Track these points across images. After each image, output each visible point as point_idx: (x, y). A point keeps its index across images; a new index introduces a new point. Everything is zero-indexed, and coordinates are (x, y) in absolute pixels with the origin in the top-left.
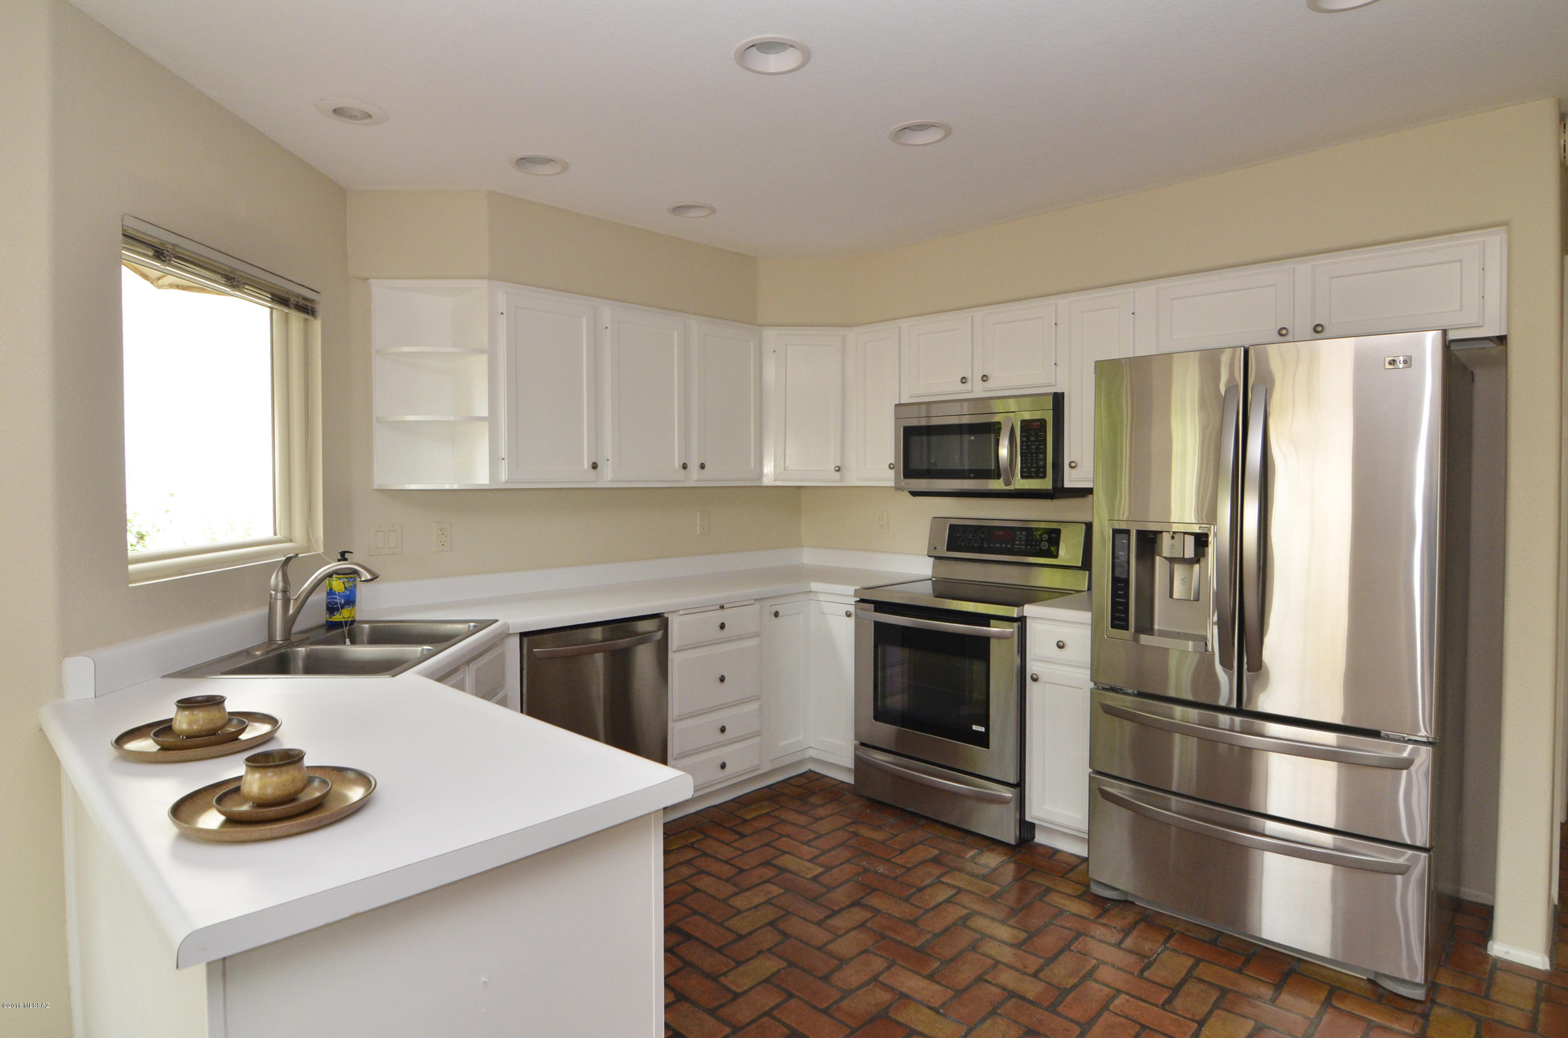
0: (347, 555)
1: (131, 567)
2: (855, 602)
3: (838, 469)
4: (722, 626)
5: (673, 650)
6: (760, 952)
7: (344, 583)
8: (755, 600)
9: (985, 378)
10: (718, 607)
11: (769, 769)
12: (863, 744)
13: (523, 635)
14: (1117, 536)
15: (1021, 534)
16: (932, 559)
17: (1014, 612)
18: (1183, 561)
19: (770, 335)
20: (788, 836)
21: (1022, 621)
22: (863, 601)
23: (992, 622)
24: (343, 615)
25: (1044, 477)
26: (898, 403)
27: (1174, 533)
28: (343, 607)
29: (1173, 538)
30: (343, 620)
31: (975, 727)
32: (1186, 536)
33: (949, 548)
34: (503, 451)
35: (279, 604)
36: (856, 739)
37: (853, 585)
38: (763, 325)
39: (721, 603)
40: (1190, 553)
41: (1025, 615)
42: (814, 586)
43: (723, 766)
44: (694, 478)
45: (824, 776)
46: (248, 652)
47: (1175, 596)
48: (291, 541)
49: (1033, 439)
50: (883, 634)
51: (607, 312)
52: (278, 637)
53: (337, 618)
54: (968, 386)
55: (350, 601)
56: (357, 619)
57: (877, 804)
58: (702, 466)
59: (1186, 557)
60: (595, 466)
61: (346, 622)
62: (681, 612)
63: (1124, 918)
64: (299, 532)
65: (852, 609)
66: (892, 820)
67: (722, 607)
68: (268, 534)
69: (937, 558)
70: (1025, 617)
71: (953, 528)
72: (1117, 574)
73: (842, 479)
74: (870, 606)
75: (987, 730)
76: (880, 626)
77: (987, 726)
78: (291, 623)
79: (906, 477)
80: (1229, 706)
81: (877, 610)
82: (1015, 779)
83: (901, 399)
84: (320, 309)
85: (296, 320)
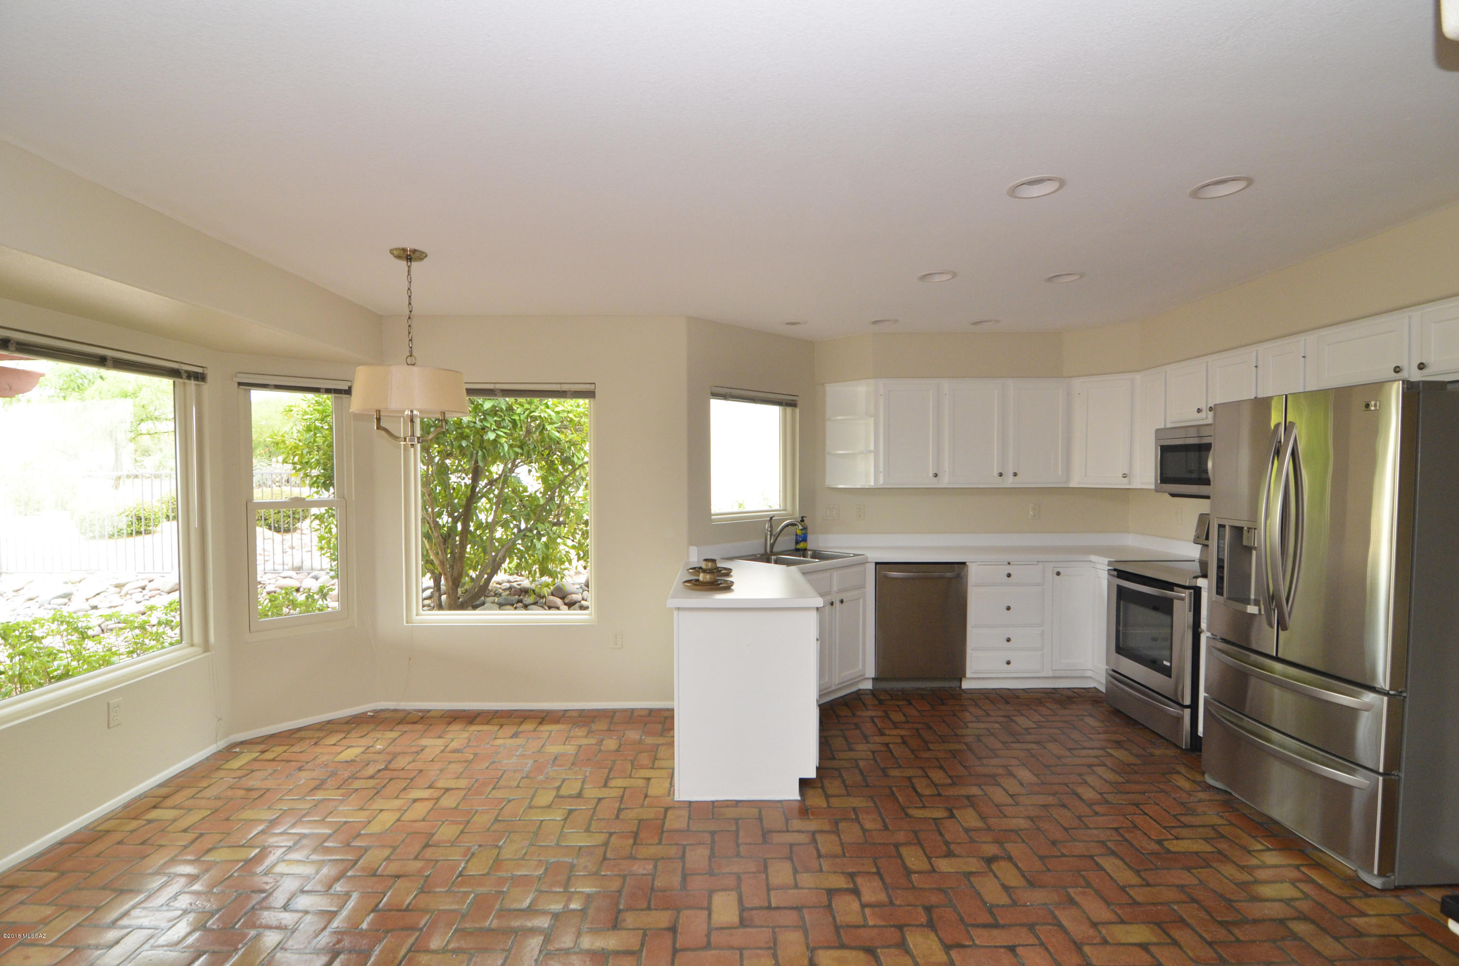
0: (804, 519)
1: (713, 517)
2: (1109, 570)
3: (1125, 476)
4: (1009, 575)
5: (970, 584)
8: (1038, 562)
9: (1211, 409)
10: (1006, 563)
11: (1051, 675)
12: (1112, 670)
13: (877, 563)
14: (1221, 529)
16: (1200, 546)
19: (1077, 382)
20: (1036, 710)
21: (1196, 590)
22: (1115, 570)
23: (1176, 588)
24: (801, 545)
26: (1159, 427)
27: (1248, 528)
28: (800, 542)
29: (1248, 532)
30: (800, 548)
31: (1164, 662)
34: (881, 469)
35: (769, 536)
36: (1107, 663)
37: (1108, 557)
38: (1070, 377)
39: (1009, 561)
41: (1198, 585)
42: (1093, 558)
43: (1008, 663)
44: (1009, 482)
45: (1100, 692)
46: (755, 555)
48: (785, 510)
50: (1122, 594)
51: (948, 386)
52: (768, 550)
53: (799, 546)
54: (1202, 414)
55: (805, 540)
56: (808, 548)
57: (1117, 712)
58: (1015, 474)
60: (936, 475)
61: (802, 549)
62: (979, 563)
64: (789, 507)
65: (1106, 573)
66: (1118, 720)
67: (1009, 563)
68: (777, 507)
69: (1203, 545)
72: (1220, 557)
73: (1128, 484)
74: (1115, 573)
75: (1171, 664)
76: (1120, 589)
77: (1171, 662)
78: (772, 545)
79: (1161, 483)
80: (1271, 654)
81: (1119, 577)
82: (1187, 701)
83: (1165, 425)
84: (799, 403)
85: (789, 410)
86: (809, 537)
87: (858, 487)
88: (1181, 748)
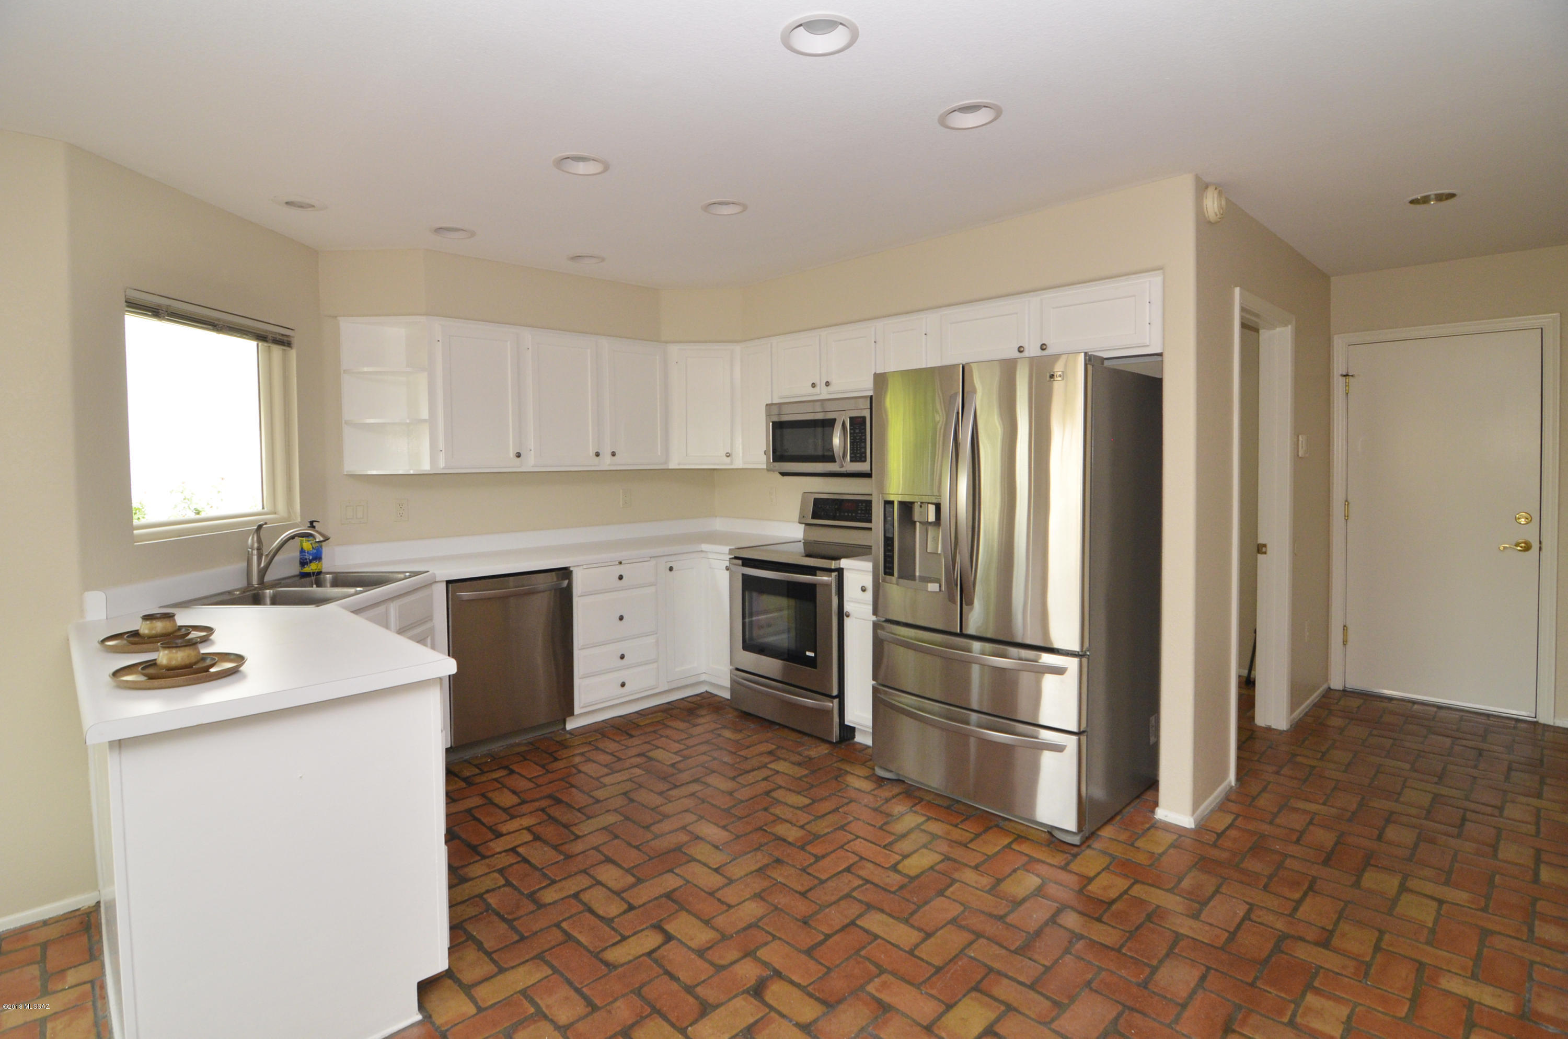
0: (315, 524)
1: (135, 532)
2: (730, 559)
3: (728, 455)
4: (621, 578)
5: (579, 595)
6: (608, 811)
7: (311, 544)
8: (651, 557)
9: (827, 384)
10: (617, 563)
11: (667, 688)
12: (738, 669)
13: (448, 582)
14: (887, 505)
15: (862, 505)
16: (803, 525)
17: (833, 564)
18: (931, 523)
19: (674, 349)
20: (667, 737)
21: (840, 571)
22: (736, 558)
23: (818, 572)
24: (313, 567)
25: (865, 461)
26: (770, 402)
27: (922, 503)
28: (311, 561)
29: (921, 506)
30: (311, 571)
31: (808, 653)
32: (929, 505)
33: (813, 517)
34: (441, 445)
35: (255, 558)
36: (731, 664)
37: (727, 544)
38: (666, 342)
39: (620, 560)
40: (932, 518)
41: (841, 567)
42: (704, 547)
43: (623, 685)
44: (606, 463)
45: (716, 695)
46: (229, 592)
47: (928, 551)
48: (275, 513)
49: (857, 431)
50: (749, 584)
51: (527, 336)
52: (255, 581)
53: (307, 569)
54: (817, 390)
55: (318, 557)
56: (323, 571)
57: (747, 716)
58: (613, 454)
59: (930, 521)
60: (519, 455)
61: (314, 573)
62: (585, 567)
63: (891, 791)
64: (282, 507)
65: (727, 564)
66: (752, 726)
67: (620, 563)
68: (258, 508)
69: (807, 524)
70: (842, 569)
71: (817, 502)
72: (888, 535)
73: (732, 463)
74: (740, 562)
75: (816, 654)
76: (746, 579)
77: (815, 652)
78: (263, 572)
79: (773, 462)
80: (955, 630)
81: (744, 565)
82: (835, 693)
83: (772, 400)
84: (295, 341)
85: (277, 350)
86: (326, 551)
87: (401, 472)
88: (830, 743)
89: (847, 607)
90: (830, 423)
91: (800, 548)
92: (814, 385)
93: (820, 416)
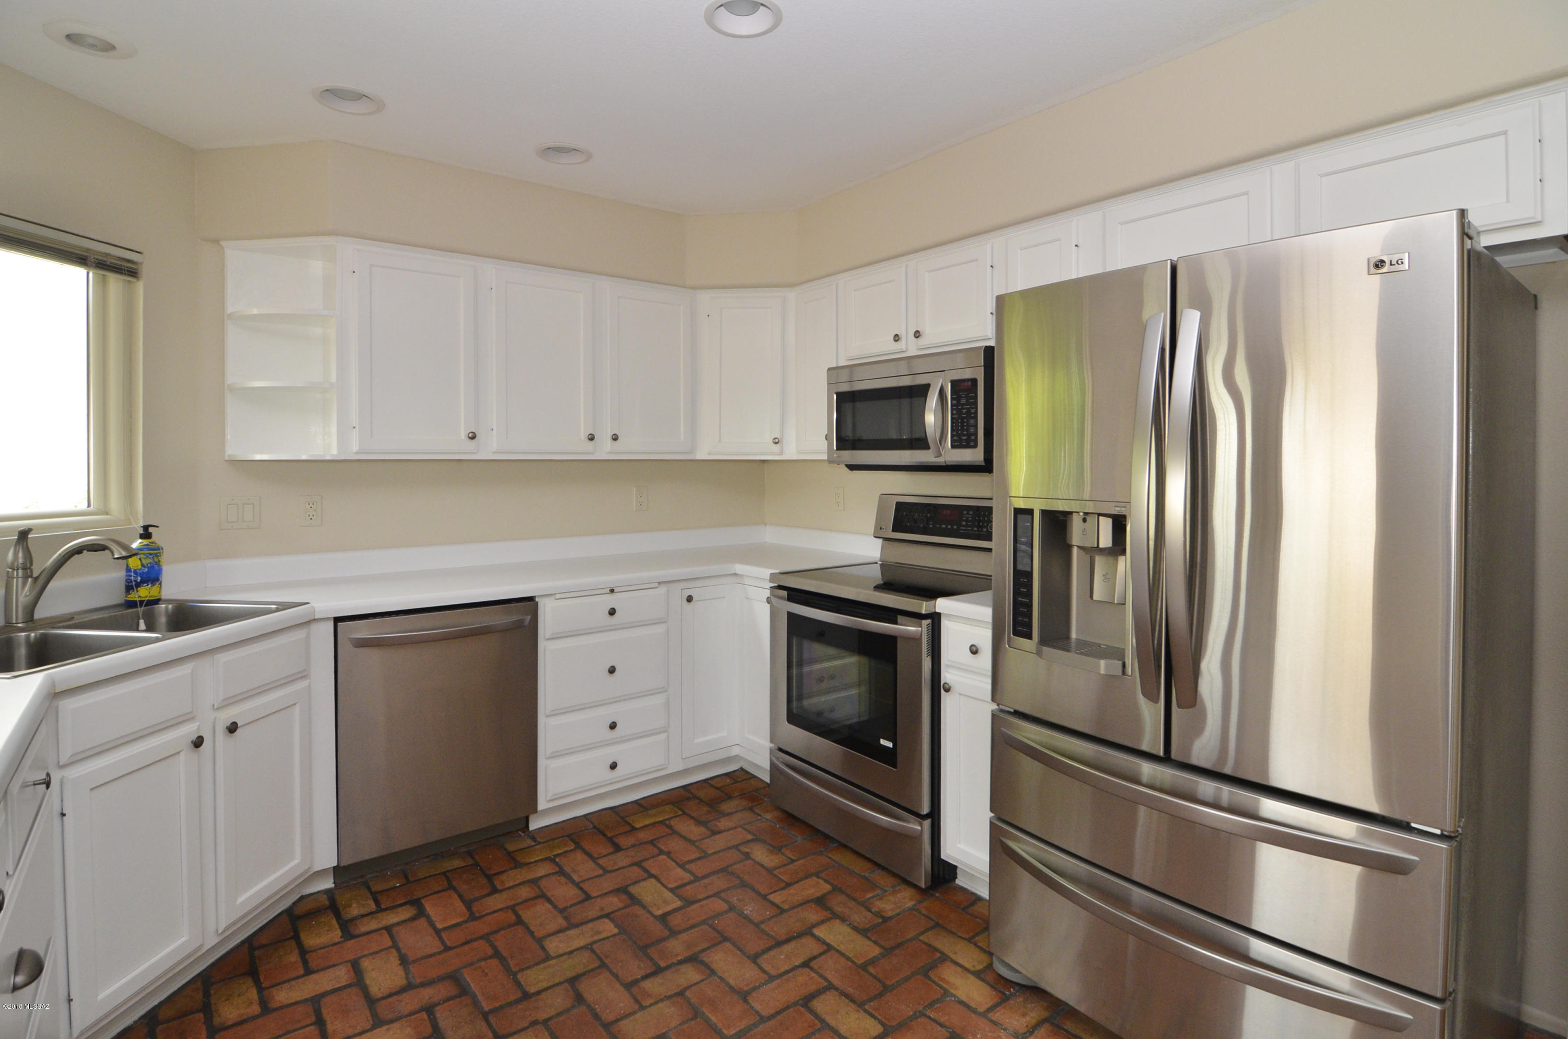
0: (151, 530)
2: (771, 587)
3: (776, 442)
4: (612, 612)
5: (547, 637)
7: (140, 559)
8: (659, 583)
9: (917, 334)
10: (608, 591)
11: (681, 768)
12: (781, 750)
13: (337, 620)
14: (1020, 517)
15: (968, 514)
16: (881, 540)
17: (924, 607)
18: (1102, 551)
19: (704, 298)
20: (668, 854)
21: (935, 618)
22: (780, 587)
23: (900, 618)
24: (144, 592)
25: (975, 446)
26: (834, 365)
27: (1086, 514)
28: (138, 585)
29: (1085, 520)
30: (138, 599)
31: (883, 742)
32: (1100, 517)
33: (895, 529)
34: (354, 418)
36: (772, 741)
37: (767, 567)
38: (694, 288)
39: (612, 586)
40: (1106, 540)
41: (937, 610)
42: (739, 568)
43: (613, 766)
44: (604, 450)
45: (754, 777)
47: (1095, 597)
48: (107, 514)
49: (963, 401)
50: (797, 628)
51: (490, 271)
53: (134, 596)
54: (901, 345)
55: (153, 578)
56: (163, 597)
58: (615, 438)
59: (1101, 546)
60: (473, 438)
61: (141, 602)
62: (558, 596)
63: (1024, 1014)
64: (115, 504)
65: (767, 593)
67: (612, 591)
68: (83, 506)
69: (885, 539)
70: (939, 614)
71: (900, 506)
72: (1020, 567)
73: (781, 453)
74: (784, 593)
75: (895, 745)
76: (792, 618)
77: (895, 742)
79: (838, 449)
80: (1154, 752)
81: (790, 599)
82: (926, 809)
83: (837, 364)
84: (145, 270)
85: (115, 282)
87: (304, 457)
88: (915, 886)
89: (947, 676)
90: (921, 391)
91: (876, 574)
92: (897, 338)
93: (906, 382)
